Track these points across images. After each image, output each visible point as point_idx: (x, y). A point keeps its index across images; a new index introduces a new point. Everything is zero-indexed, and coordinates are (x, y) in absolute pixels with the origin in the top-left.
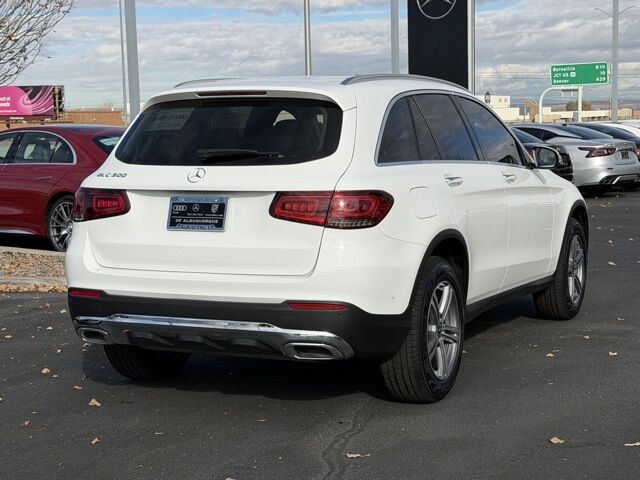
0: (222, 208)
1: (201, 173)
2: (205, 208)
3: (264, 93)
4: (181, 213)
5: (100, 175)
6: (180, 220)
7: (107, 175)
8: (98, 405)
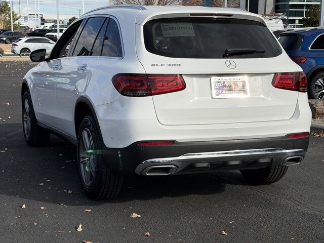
4: (220, 88)
5: (154, 65)
6: (221, 92)
7: (161, 65)
8: (139, 216)
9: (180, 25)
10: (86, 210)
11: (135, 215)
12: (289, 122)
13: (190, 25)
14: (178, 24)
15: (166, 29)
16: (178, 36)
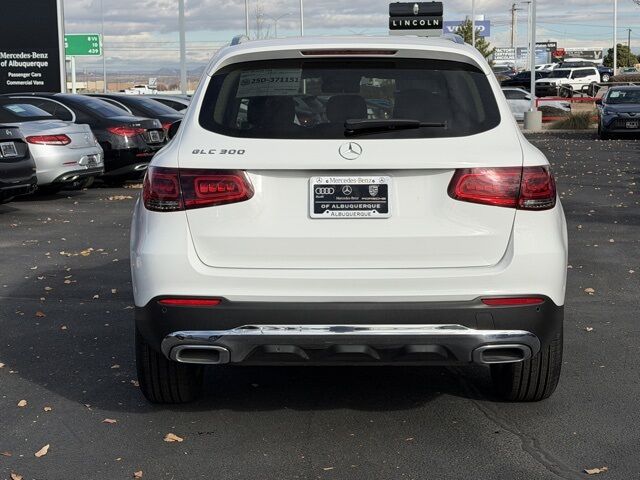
0: (383, 190)
1: (355, 148)
2: (362, 191)
3: (394, 52)
4: (327, 198)
5: (197, 152)
6: (327, 206)
7: (210, 152)
8: (180, 440)
9: (277, 73)
10: (107, 420)
11: (171, 437)
12: (492, 272)
13: (297, 73)
14: (273, 70)
15: (246, 82)
16: (265, 94)
